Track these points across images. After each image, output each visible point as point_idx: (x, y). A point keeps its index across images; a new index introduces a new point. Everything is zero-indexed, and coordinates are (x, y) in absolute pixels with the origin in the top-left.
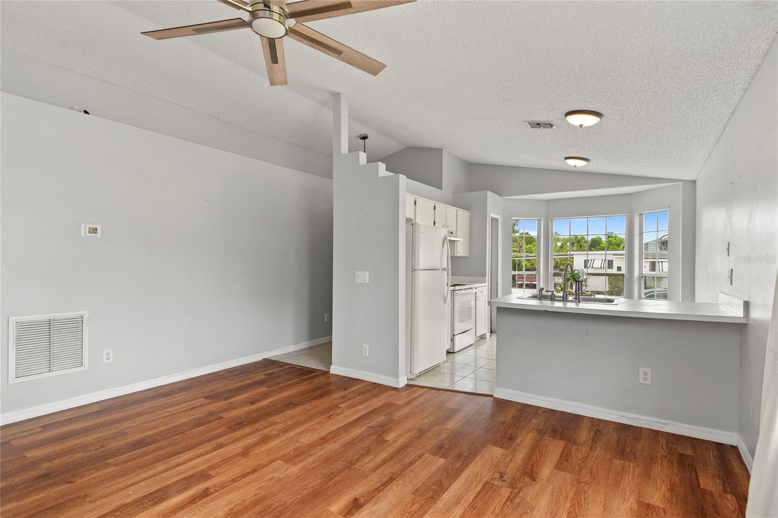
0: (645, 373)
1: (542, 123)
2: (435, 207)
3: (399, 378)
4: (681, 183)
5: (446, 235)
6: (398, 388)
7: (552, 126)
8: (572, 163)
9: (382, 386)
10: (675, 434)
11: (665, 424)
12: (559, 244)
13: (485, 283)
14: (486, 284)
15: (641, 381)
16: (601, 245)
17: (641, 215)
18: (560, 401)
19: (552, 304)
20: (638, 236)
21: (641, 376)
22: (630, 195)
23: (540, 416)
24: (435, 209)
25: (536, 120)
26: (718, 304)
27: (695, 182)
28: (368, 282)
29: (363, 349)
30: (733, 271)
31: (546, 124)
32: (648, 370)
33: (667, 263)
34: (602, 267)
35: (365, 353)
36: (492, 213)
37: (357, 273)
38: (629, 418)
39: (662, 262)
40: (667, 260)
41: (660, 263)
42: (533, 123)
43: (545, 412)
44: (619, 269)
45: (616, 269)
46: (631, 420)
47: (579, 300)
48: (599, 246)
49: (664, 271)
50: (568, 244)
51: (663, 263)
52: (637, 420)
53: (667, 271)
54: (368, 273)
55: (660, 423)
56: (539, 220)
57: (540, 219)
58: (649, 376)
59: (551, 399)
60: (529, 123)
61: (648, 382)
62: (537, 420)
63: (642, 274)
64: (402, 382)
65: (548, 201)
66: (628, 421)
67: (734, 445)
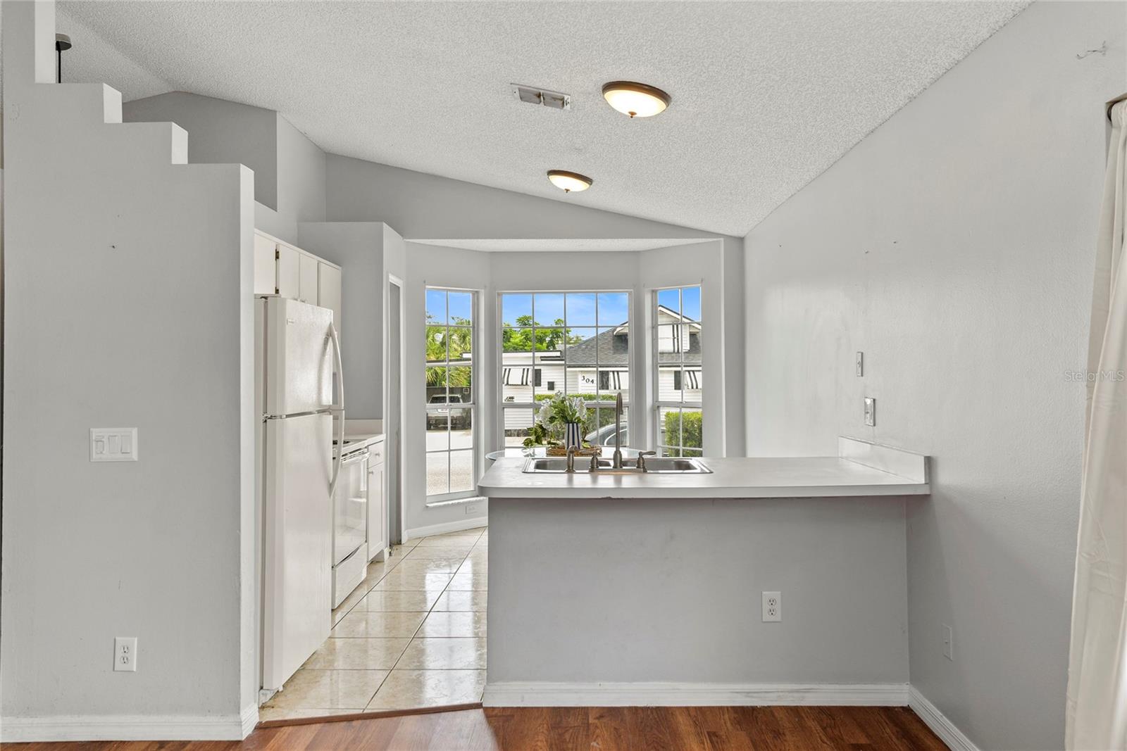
0: (772, 602)
1: (548, 95)
2: (277, 253)
3: (242, 713)
4: (722, 239)
5: (331, 323)
6: (238, 742)
7: (563, 102)
8: (561, 182)
9: (189, 747)
10: (823, 707)
11: (807, 691)
12: (439, 337)
13: (381, 433)
14: (383, 437)
15: (767, 617)
16: (511, 340)
17: (654, 292)
18: (625, 686)
19: (595, 480)
20: (650, 332)
21: (766, 607)
22: (636, 253)
23: (598, 731)
24: (277, 257)
25: (539, 85)
26: (838, 457)
27: (741, 240)
28: (136, 459)
29: (119, 654)
30: (877, 402)
31: (555, 99)
32: (776, 595)
33: (627, 373)
34: (524, 383)
35: (125, 660)
36: (392, 274)
37: (96, 432)
38: (748, 693)
39: (618, 372)
40: (627, 369)
41: (616, 374)
42: (527, 91)
43: (601, 717)
44: (551, 386)
45: (547, 386)
46: (752, 697)
47: (644, 468)
48: (509, 341)
49: (622, 388)
50: (455, 337)
51: (620, 373)
52: (762, 695)
53: (627, 388)
54: (135, 431)
55: (798, 691)
56: (476, 294)
57: (477, 292)
58: (778, 607)
59: (608, 685)
60: (520, 90)
61: (778, 617)
62: (599, 740)
63: (657, 401)
64: (249, 719)
65: (493, 254)
66: (748, 699)
67: (905, 705)
